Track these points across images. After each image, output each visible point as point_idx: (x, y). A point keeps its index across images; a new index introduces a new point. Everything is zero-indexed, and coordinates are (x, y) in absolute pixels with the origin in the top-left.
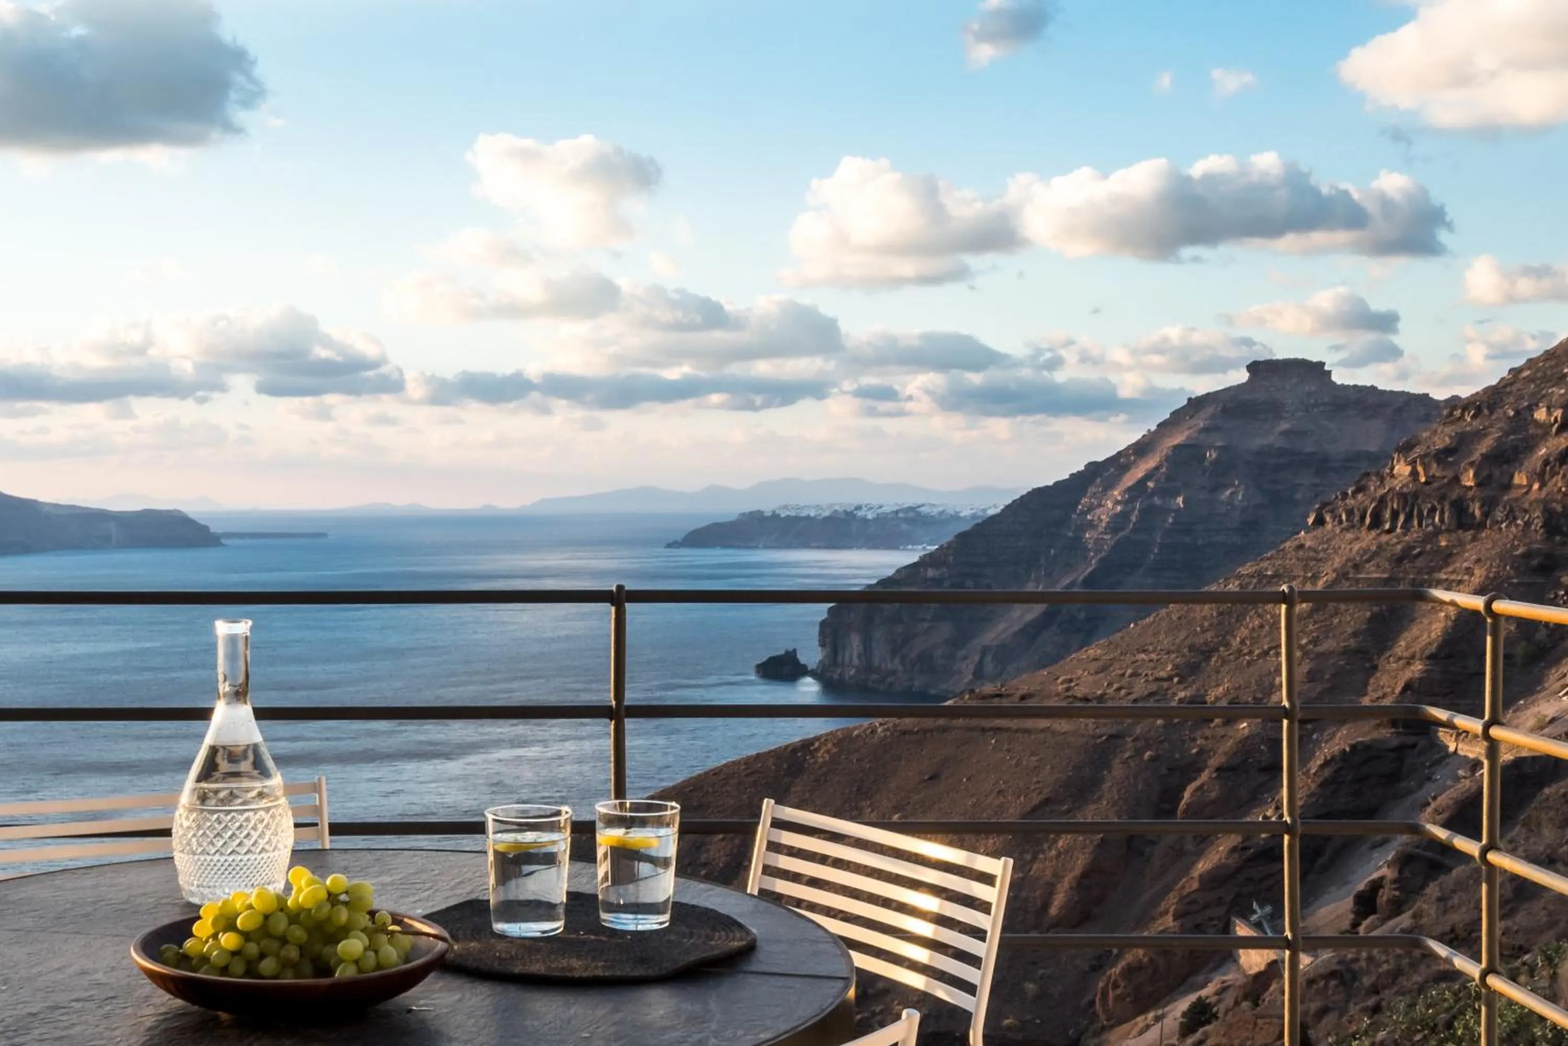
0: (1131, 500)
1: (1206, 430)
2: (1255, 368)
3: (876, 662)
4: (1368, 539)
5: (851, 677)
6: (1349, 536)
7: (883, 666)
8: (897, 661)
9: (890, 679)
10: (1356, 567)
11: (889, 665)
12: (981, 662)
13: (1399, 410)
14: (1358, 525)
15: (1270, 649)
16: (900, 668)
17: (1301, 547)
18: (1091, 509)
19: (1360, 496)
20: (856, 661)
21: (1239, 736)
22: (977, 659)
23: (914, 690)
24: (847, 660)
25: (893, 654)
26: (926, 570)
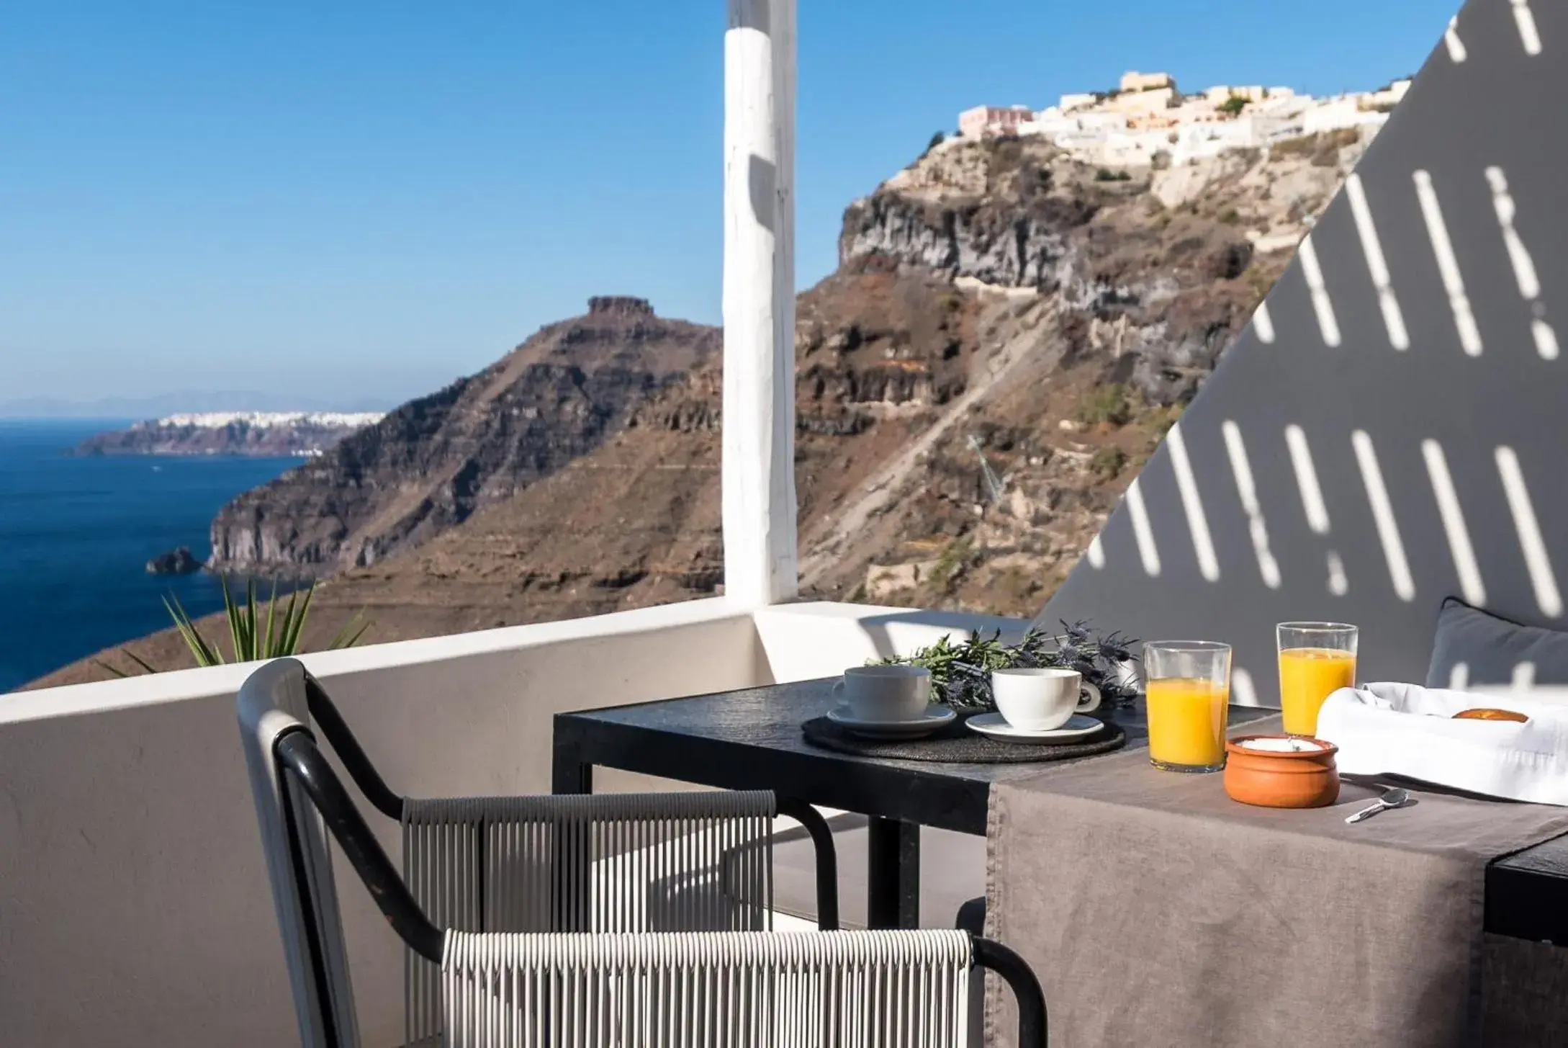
0: (494, 410)
1: (555, 352)
2: (594, 303)
3: (266, 555)
4: (671, 437)
5: (242, 570)
6: (658, 434)
7: (273, 559)
8: (287, 552)
9: (280, 570)
10: (662, 461)
11: (279, 557)
12: (363, 552)
13: (705, 339)
14: (663, 425)
15: (594, 527)
16: (288, 560)
17: (619, 444)
18: (458, 418)
19: (665, 403)
20: (247, 556)
21: (570, 600)
22: (359, 549)
23: (301, 578)
24: (238, 554)
25: (282, 547)
26: (313, 473)
